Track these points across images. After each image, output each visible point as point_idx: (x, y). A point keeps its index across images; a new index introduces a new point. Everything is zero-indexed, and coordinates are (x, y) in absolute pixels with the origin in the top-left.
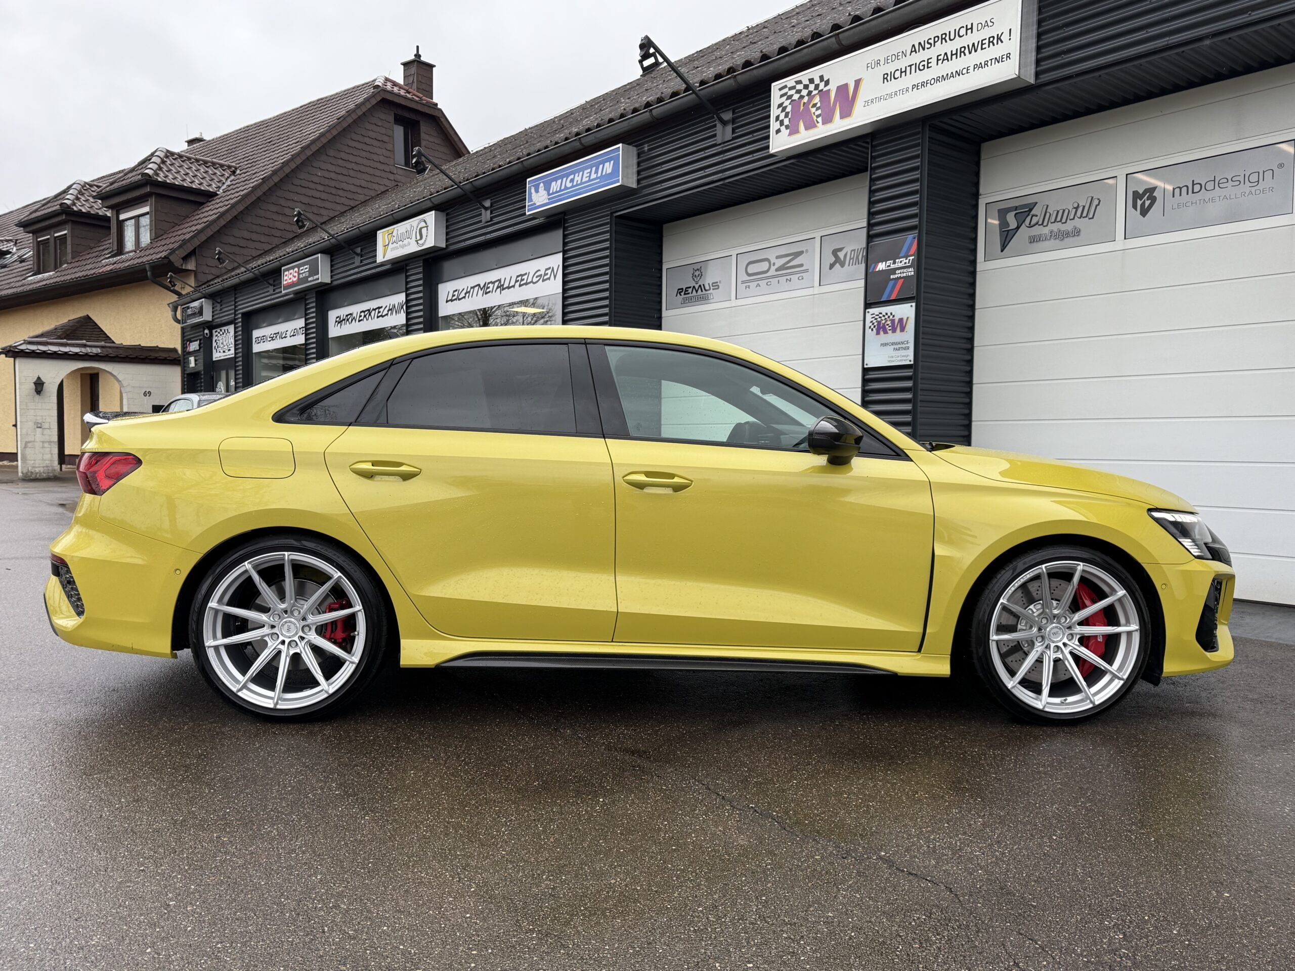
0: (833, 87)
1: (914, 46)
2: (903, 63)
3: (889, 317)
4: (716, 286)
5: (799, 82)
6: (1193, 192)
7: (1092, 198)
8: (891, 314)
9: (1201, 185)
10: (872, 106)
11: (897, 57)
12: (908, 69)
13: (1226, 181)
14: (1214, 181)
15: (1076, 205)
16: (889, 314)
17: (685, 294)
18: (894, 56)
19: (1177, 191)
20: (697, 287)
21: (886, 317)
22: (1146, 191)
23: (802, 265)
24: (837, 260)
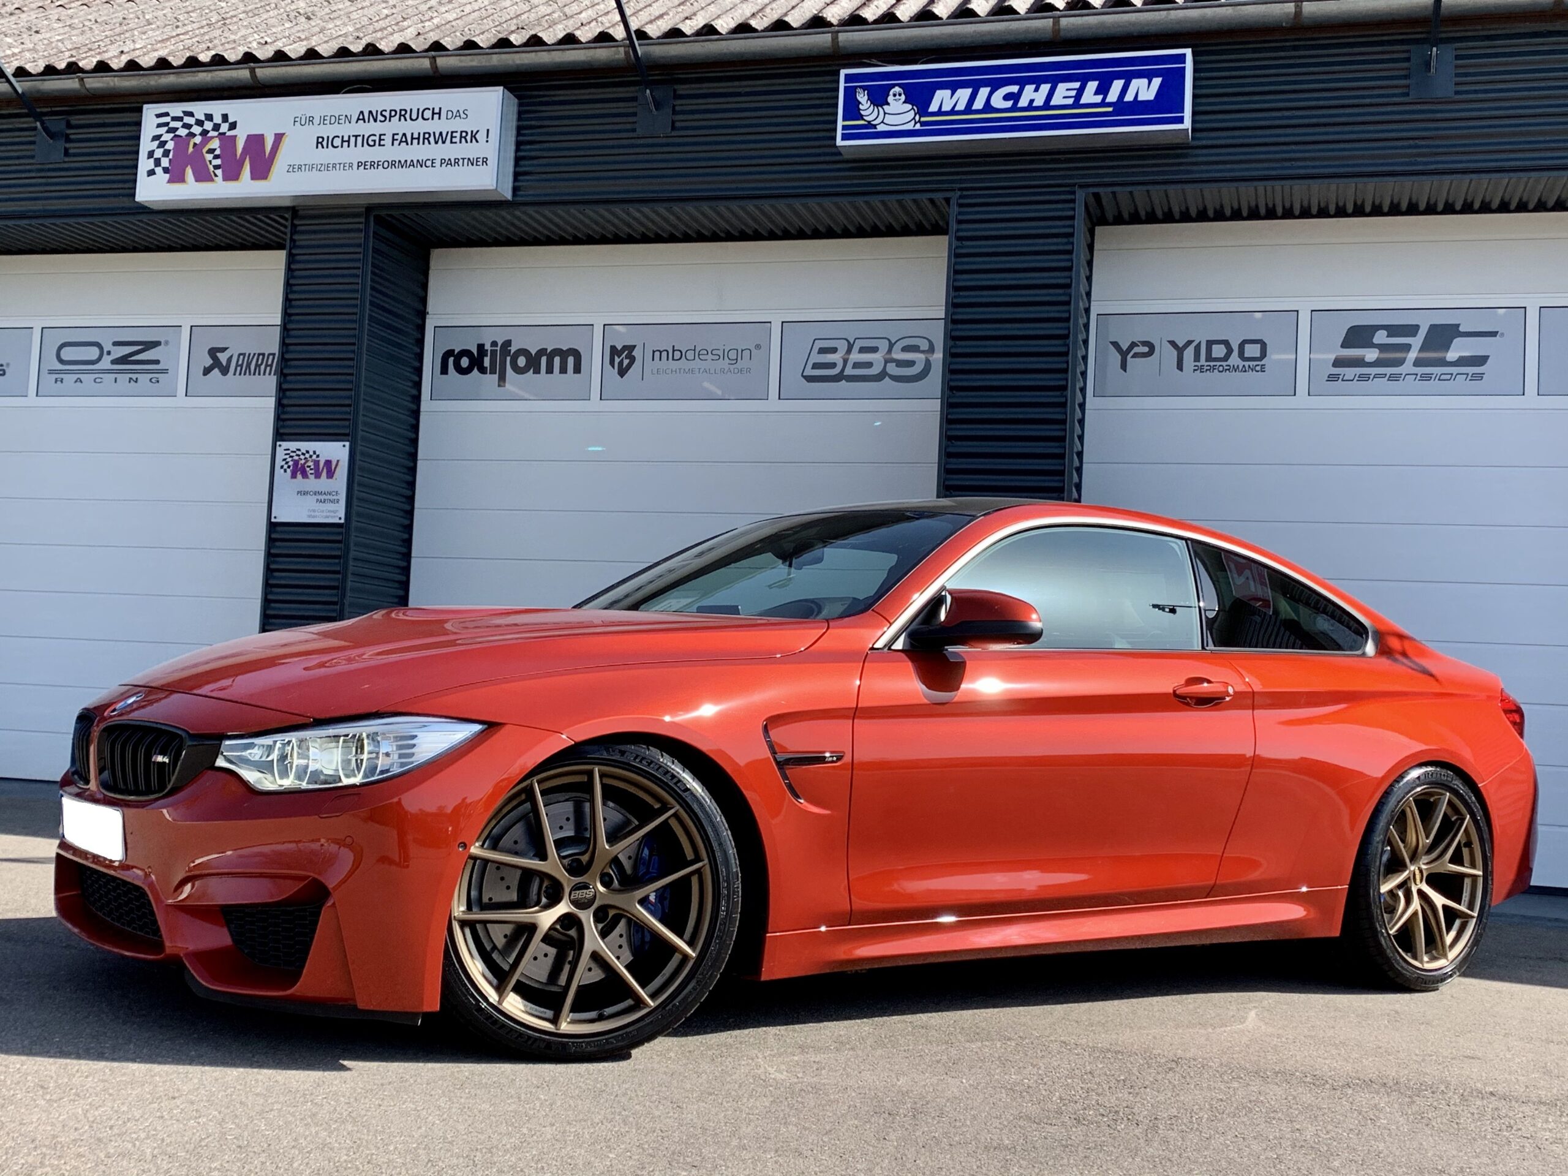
0: (241, 135)
1: (362, 112)
2: (346, 130)
3: (311, 456)
5: (191, 114)
8: (315, 453)
9: (681, 352)
10: (298, 174)
11: (338, 120)
12: (353, 139)
13: (705, 353)
14: (694, 350)
16: (311, 453)
18: (333, 118)
19: (657, 354)
21: (307, 456)
22: (625, 348)
23: (157, 362)
24: (216, 363)
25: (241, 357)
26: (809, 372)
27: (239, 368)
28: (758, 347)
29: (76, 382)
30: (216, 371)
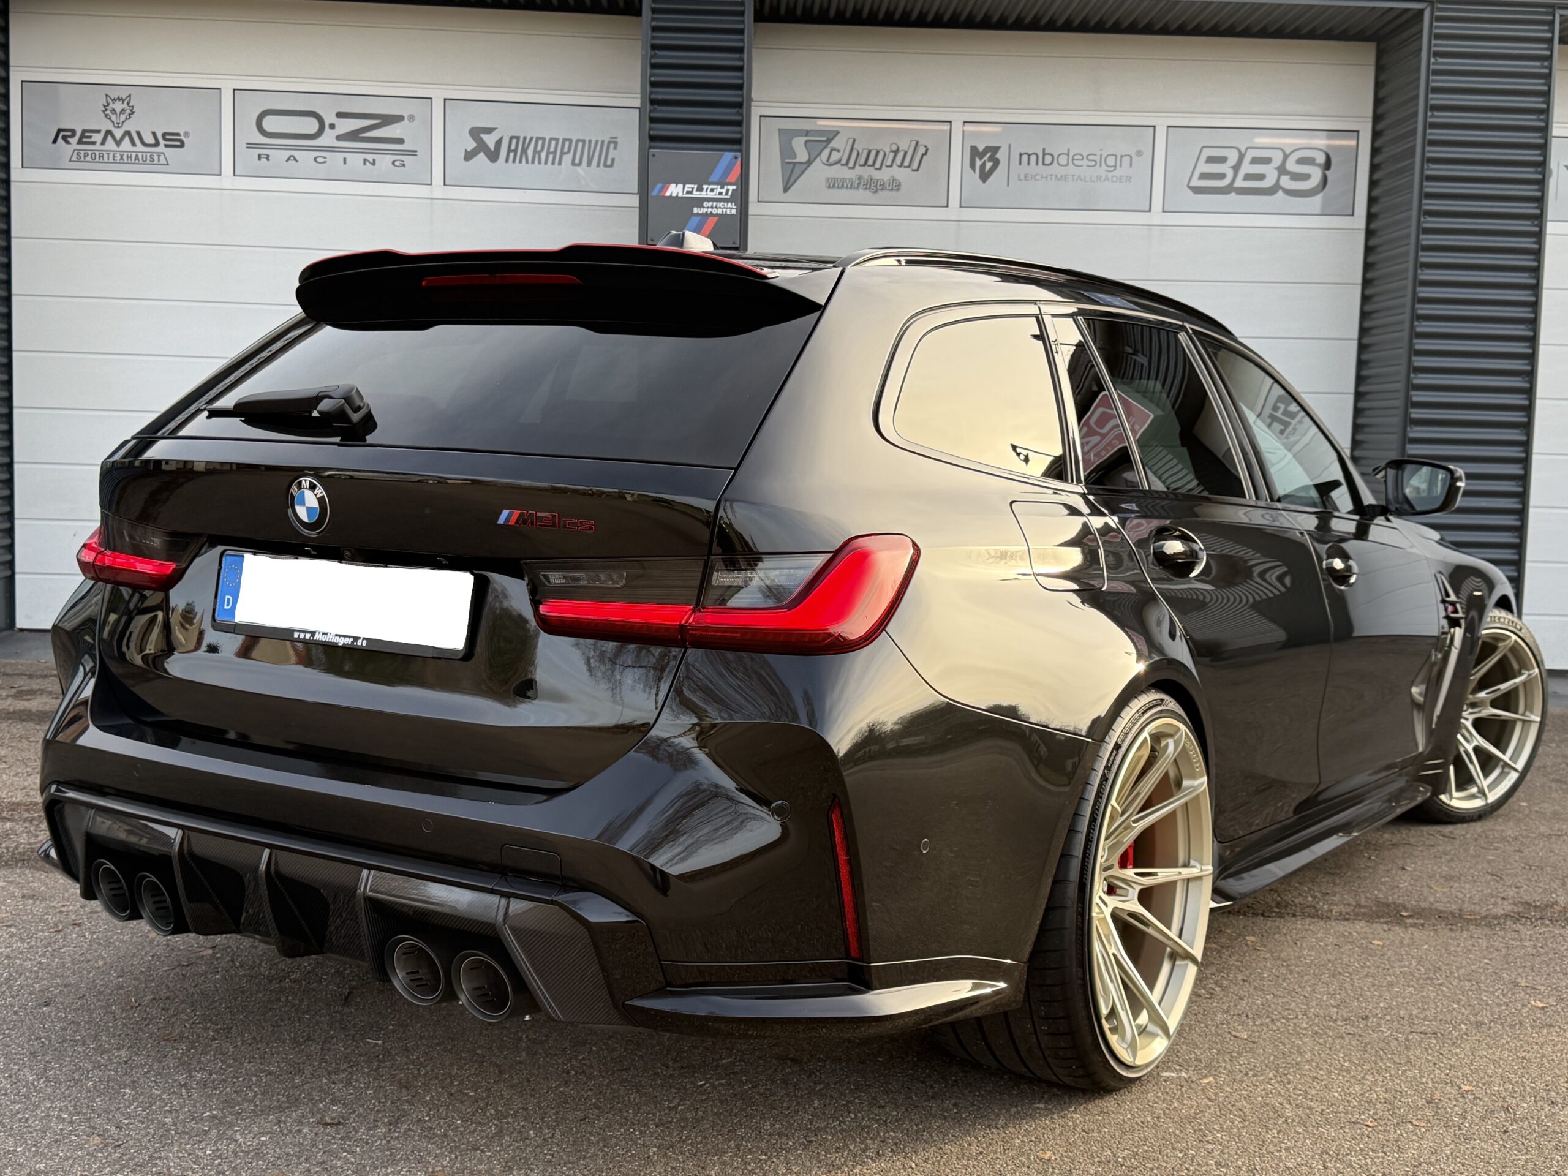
4: (174, 141)
6: (1044, 164)
7: (917, 143)
9: (1053, 156)
13: (1080, 157)
14: (1068, 154)
15: (894, 148)
17: (80, 142)
19: (1025, 157)
20: (118, 134)
22: (988, 149)
23: (401, 141)
24: (482, 147)
25: (514, 141)
26: (1196, 182)
27: (512, 155)
28: (1139, 153)
29: (288, 160)
30: (482, 156)
